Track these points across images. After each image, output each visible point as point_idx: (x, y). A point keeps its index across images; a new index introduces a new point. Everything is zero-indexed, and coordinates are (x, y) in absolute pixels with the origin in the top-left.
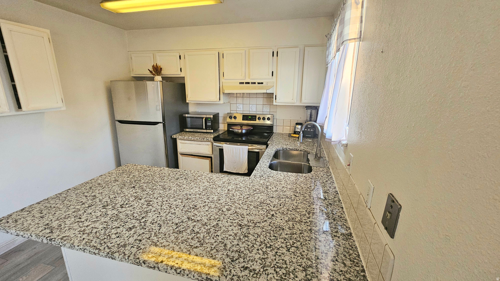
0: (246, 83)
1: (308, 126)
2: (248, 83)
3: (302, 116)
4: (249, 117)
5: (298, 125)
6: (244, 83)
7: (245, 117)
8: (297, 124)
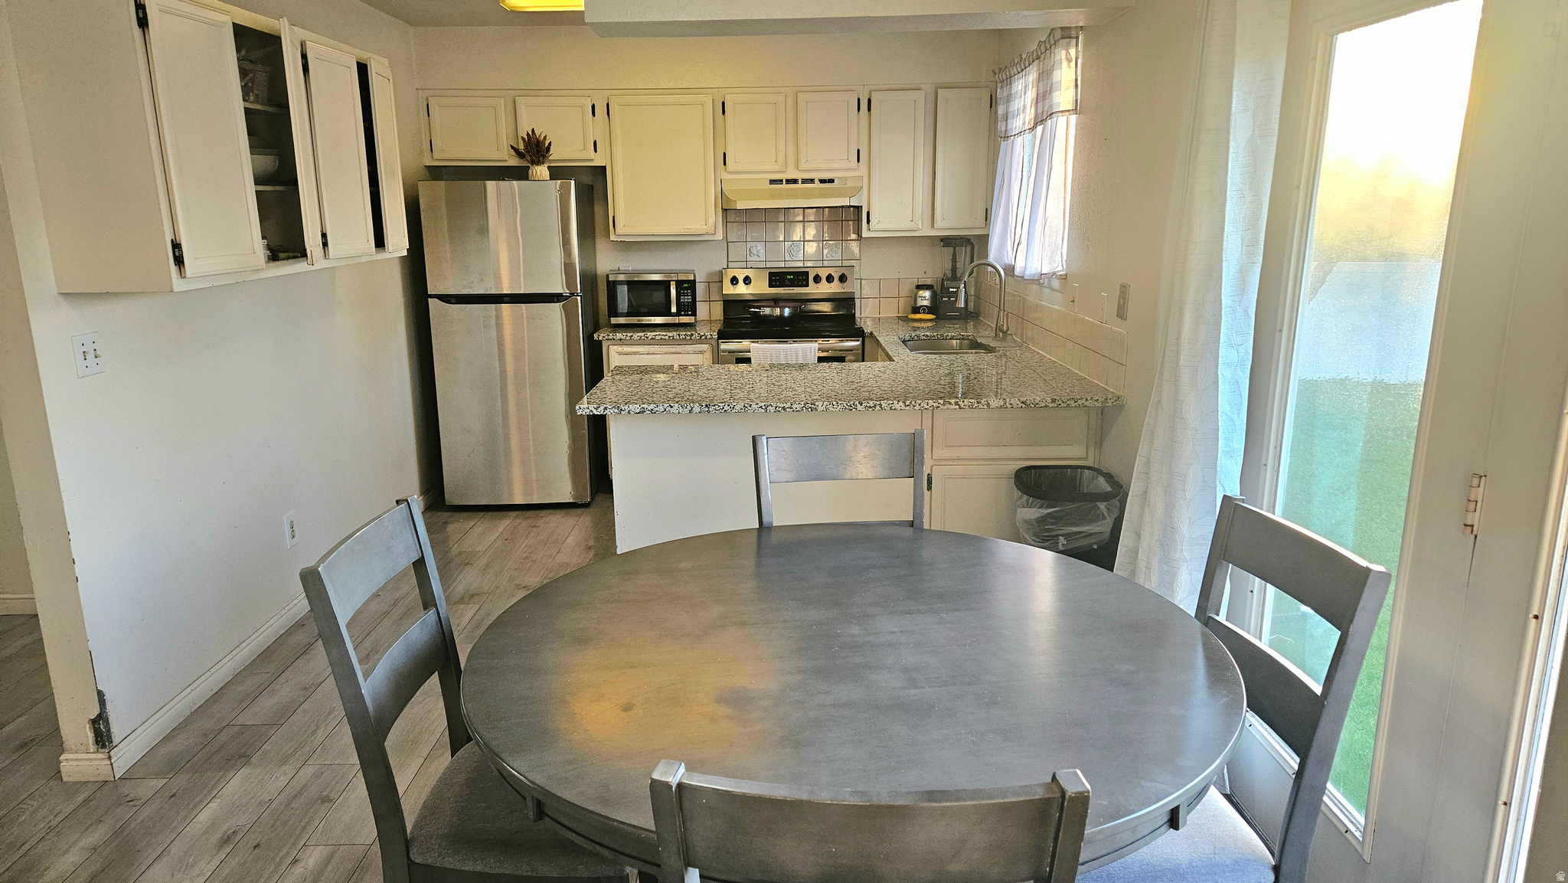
0: (788, 181)
1: (951, 290)
2: (795, 181)
3: (930, 267)
4: (789, 277)
5: (922, 289)
6: (781, 181)
7: (777, 278)
8: (919, 287)
